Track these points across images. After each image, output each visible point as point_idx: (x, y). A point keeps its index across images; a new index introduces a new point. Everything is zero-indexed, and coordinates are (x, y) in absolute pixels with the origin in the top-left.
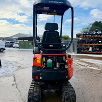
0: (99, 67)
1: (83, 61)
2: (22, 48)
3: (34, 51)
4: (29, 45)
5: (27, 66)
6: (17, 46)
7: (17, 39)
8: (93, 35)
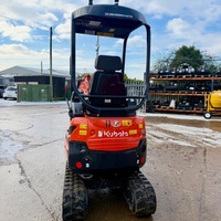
0: (191, 141)
1: (159, 129)
2: (25, 100)
3: (71, 111)
4: (40, 93)
5: (45, 141)
6: (14, 94)
7: (11, 80)
8: (177, 74)
